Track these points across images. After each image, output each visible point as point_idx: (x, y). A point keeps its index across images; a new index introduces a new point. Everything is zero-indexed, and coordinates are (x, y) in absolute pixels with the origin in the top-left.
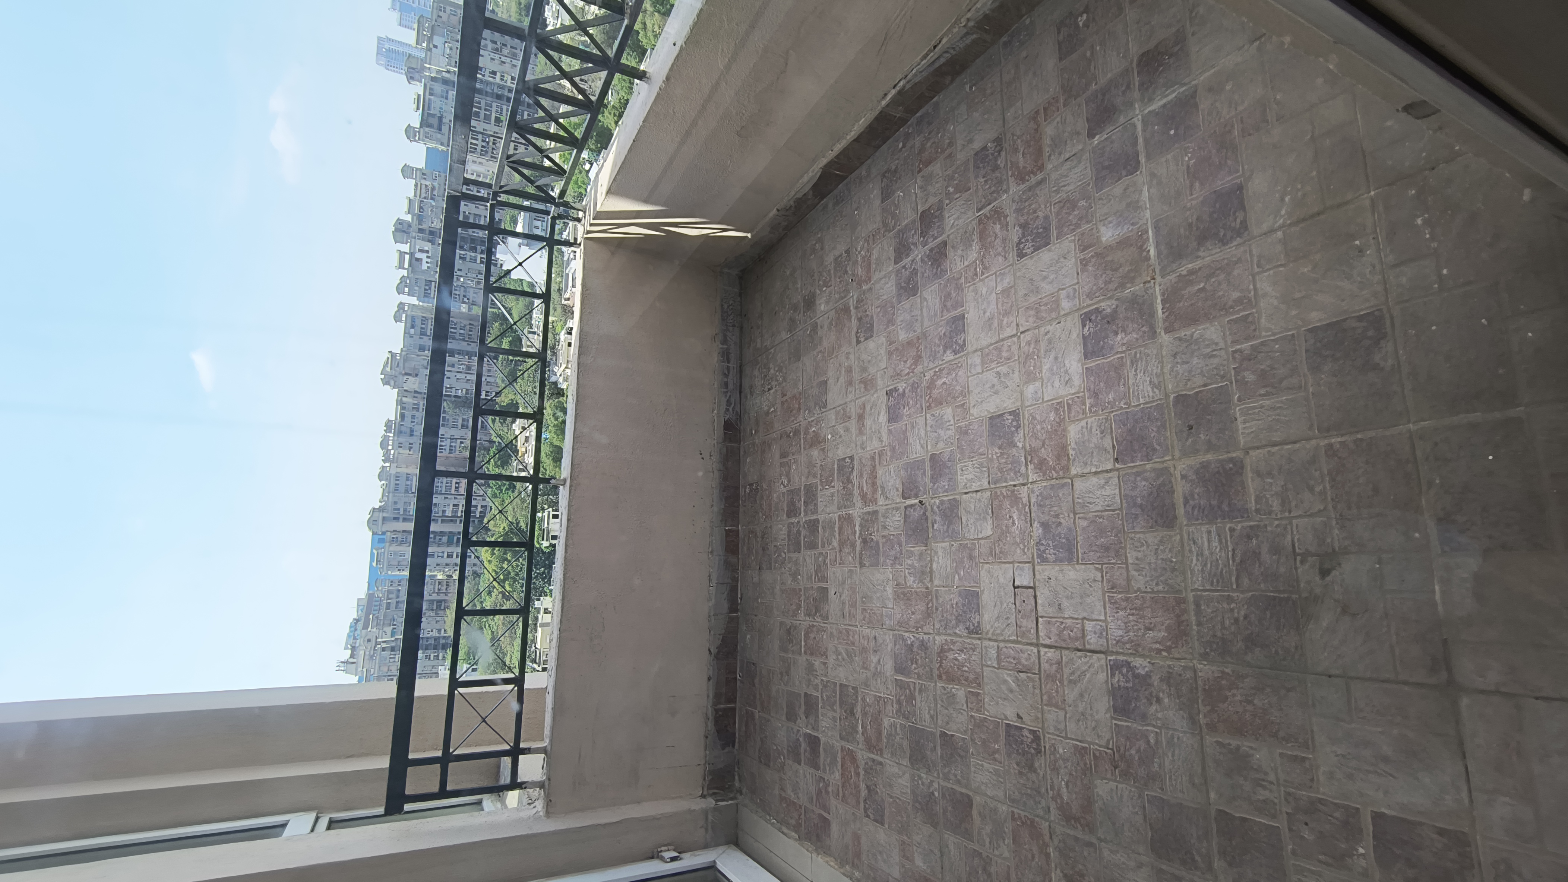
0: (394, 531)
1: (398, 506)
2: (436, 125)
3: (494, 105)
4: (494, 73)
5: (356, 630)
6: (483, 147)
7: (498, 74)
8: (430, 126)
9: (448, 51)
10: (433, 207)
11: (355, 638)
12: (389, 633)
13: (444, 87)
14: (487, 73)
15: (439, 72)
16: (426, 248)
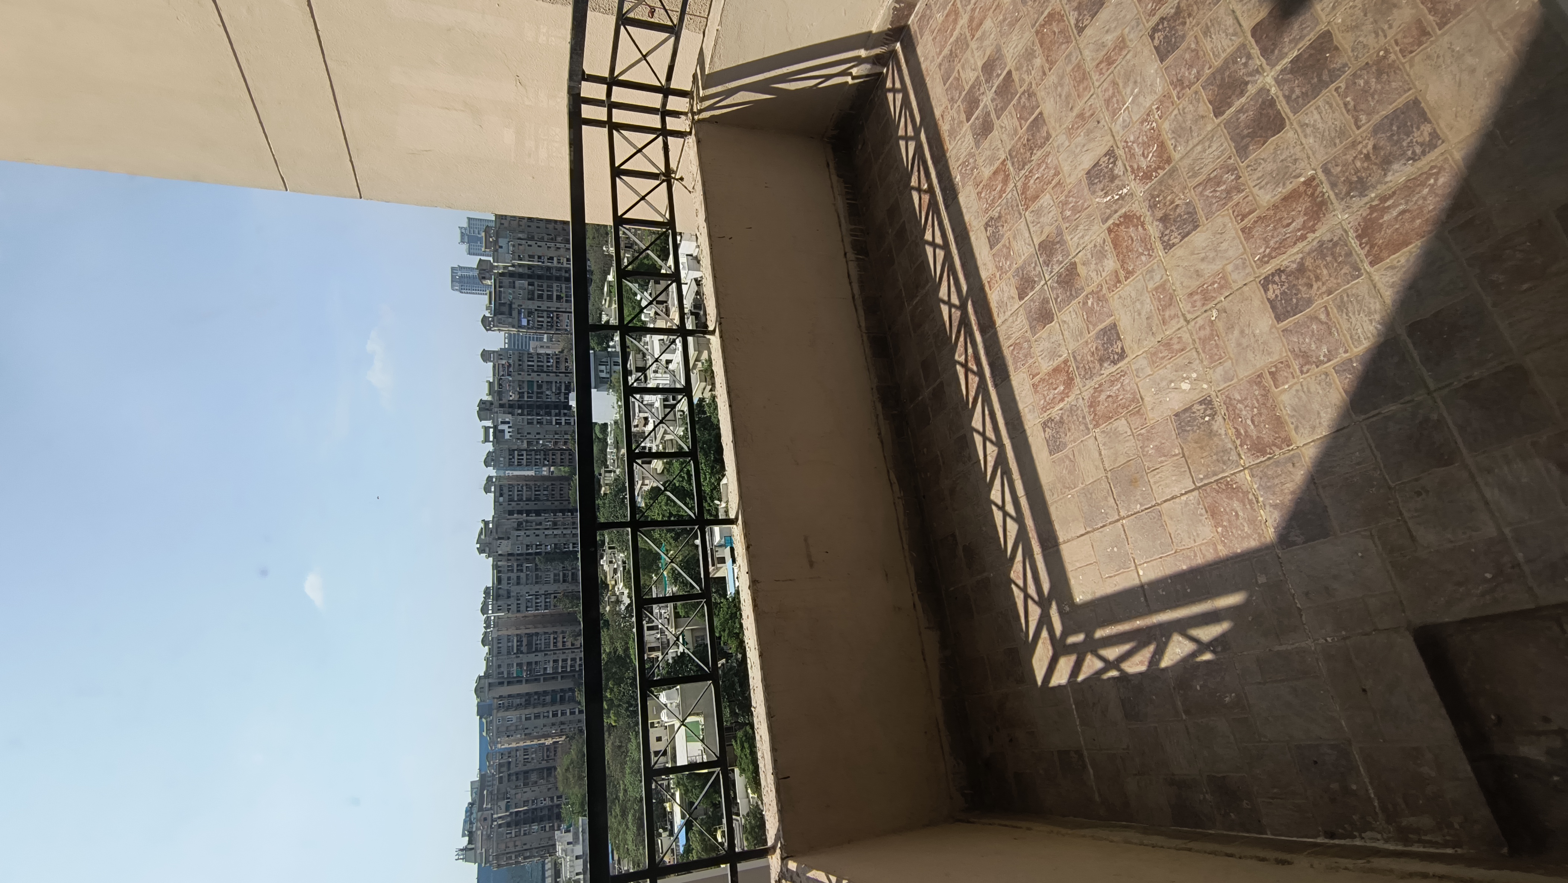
0: (501, 697)
1: (502, 669)
2: (507, 312)
3: (555, 285)
4: (551, 258)
5: (472, 814)
6: (548, 322)
7: (555, 259)
8: (502, 313)
9: (511, 248)
10: (510, 381)
11: (471, 823)
12: (503, 808)
13: (511, 280)
14: (546, 260)
15: (505, 267)
16: (507, 420)
